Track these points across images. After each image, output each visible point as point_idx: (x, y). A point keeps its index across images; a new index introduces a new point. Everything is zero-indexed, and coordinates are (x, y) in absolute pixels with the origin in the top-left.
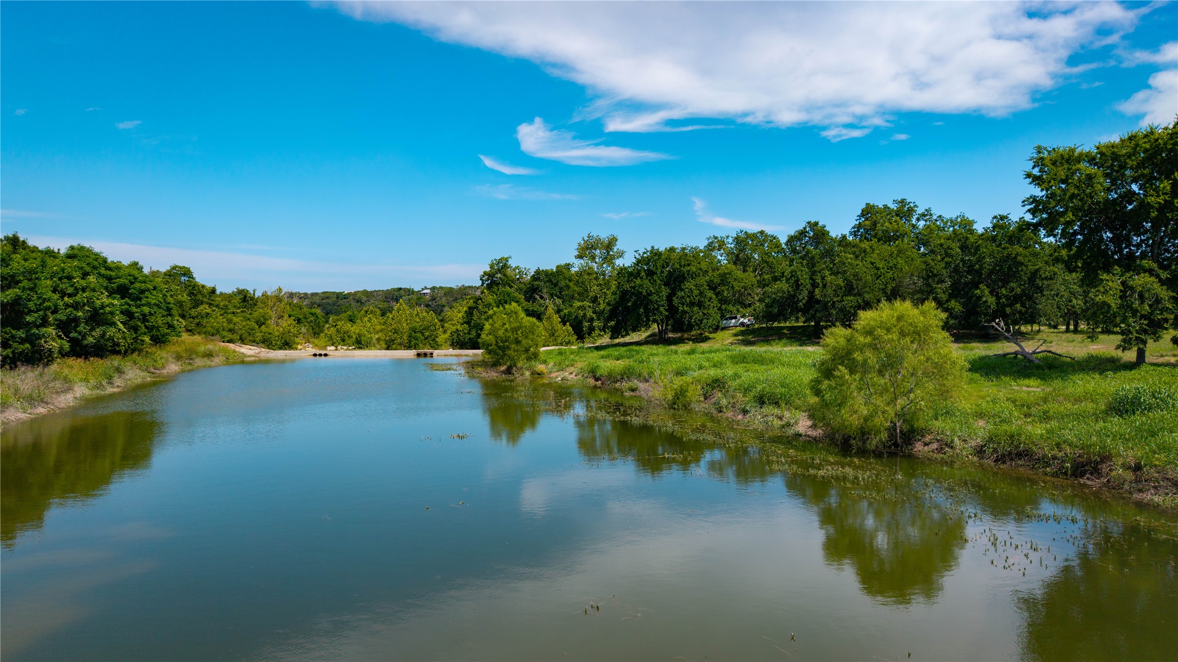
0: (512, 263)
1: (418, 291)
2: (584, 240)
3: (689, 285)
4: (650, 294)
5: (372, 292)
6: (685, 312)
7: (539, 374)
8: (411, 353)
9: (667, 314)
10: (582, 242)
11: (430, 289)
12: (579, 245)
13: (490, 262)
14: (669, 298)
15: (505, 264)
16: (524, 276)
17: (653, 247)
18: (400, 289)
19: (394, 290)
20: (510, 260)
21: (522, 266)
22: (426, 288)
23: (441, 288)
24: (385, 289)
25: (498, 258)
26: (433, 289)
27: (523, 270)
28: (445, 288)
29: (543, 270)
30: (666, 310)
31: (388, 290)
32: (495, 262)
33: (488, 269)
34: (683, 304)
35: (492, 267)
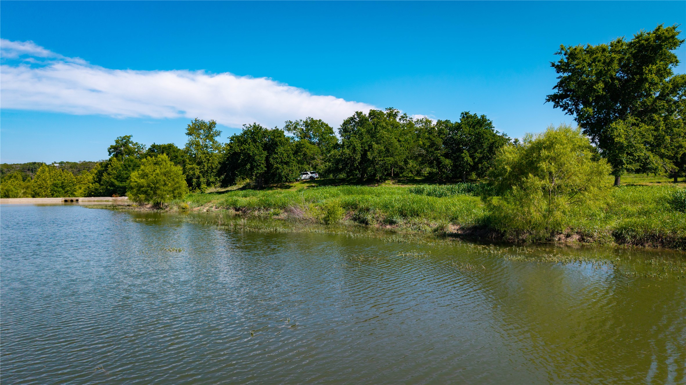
0: (133, 140)
1: (49, 165)
2: (192, 123)
3: (280, 149)
4: (254, 155)
5: (11, 165)
6: (277, 168)
7: (183, 209)
8: (59, 200)
9: (266, 169)
10: (191, 124)
11: (59, 163)
12: (189, 126)
13: (116, 139)
14: (267, 159)
15: (128, 140)
16: (141, 150)
17: (255, 123)
18: (35, 163)
19: (30, 164)
20: (131, 138)
21: (140, 143)
22: (55, 163)
23: (67, 163)
24: (23, 163)
25: (123, 136)
26: (61, 163)
27: (141, 145)
28: (70, 163)
29: (157, 145)
30: (265, 167)
31: (25, 164)
32: (120, 139)
33: (114, 144)
34: (277, 163)
35: (117, 142)
